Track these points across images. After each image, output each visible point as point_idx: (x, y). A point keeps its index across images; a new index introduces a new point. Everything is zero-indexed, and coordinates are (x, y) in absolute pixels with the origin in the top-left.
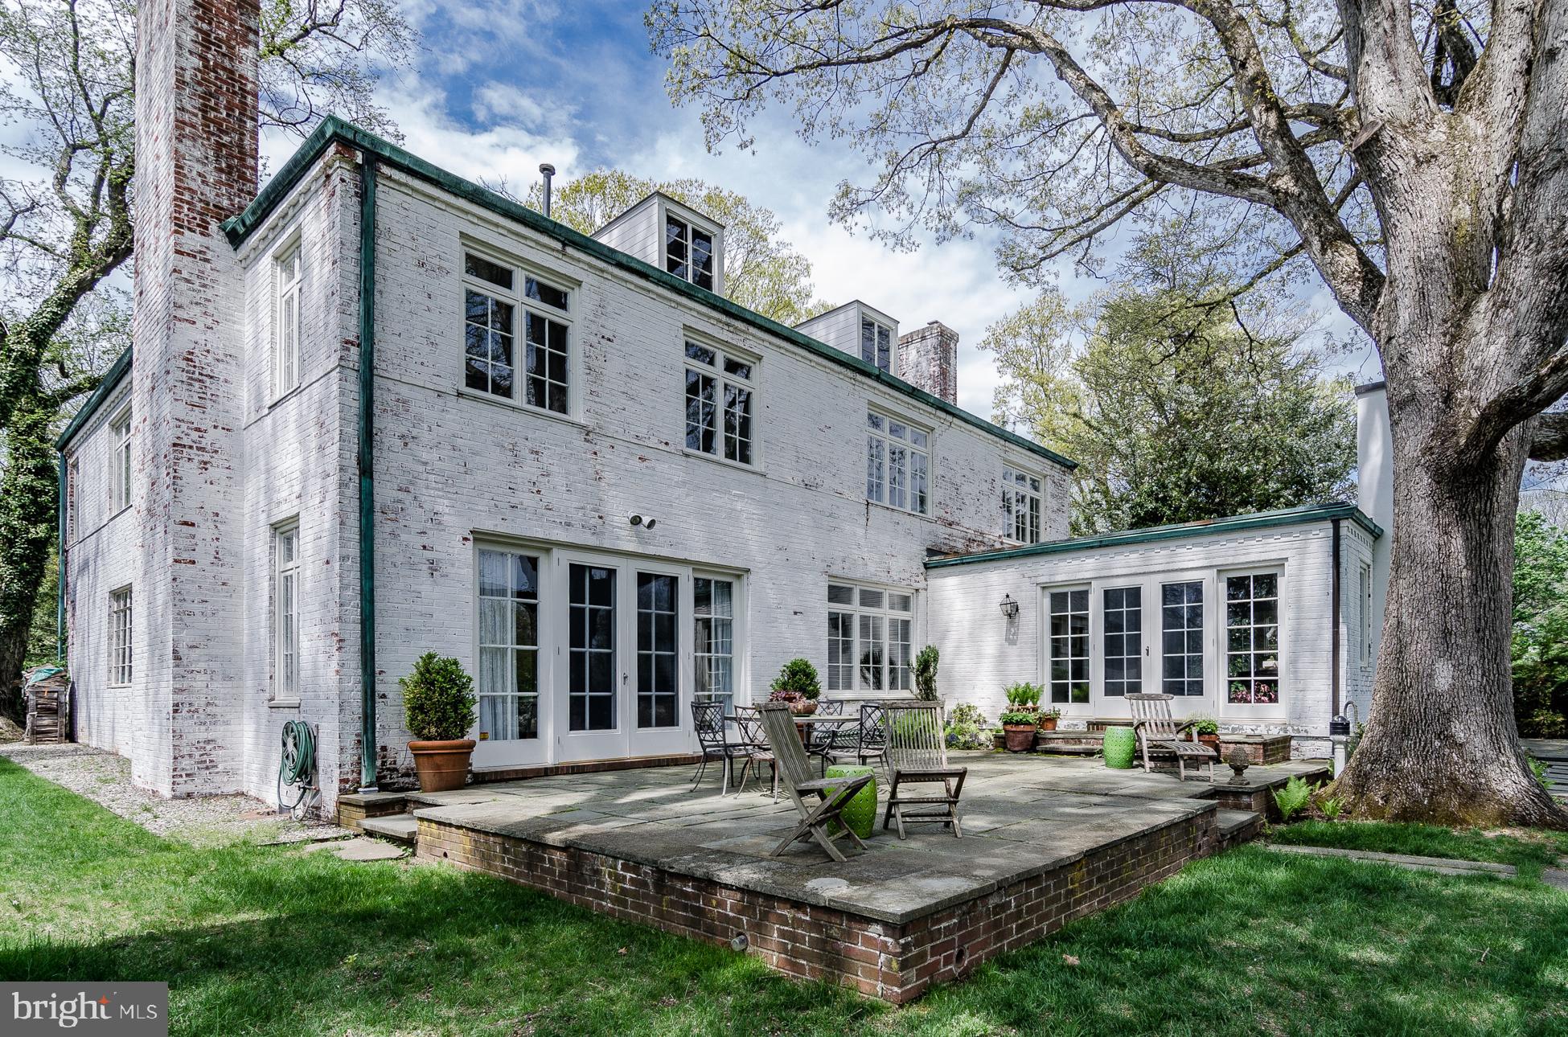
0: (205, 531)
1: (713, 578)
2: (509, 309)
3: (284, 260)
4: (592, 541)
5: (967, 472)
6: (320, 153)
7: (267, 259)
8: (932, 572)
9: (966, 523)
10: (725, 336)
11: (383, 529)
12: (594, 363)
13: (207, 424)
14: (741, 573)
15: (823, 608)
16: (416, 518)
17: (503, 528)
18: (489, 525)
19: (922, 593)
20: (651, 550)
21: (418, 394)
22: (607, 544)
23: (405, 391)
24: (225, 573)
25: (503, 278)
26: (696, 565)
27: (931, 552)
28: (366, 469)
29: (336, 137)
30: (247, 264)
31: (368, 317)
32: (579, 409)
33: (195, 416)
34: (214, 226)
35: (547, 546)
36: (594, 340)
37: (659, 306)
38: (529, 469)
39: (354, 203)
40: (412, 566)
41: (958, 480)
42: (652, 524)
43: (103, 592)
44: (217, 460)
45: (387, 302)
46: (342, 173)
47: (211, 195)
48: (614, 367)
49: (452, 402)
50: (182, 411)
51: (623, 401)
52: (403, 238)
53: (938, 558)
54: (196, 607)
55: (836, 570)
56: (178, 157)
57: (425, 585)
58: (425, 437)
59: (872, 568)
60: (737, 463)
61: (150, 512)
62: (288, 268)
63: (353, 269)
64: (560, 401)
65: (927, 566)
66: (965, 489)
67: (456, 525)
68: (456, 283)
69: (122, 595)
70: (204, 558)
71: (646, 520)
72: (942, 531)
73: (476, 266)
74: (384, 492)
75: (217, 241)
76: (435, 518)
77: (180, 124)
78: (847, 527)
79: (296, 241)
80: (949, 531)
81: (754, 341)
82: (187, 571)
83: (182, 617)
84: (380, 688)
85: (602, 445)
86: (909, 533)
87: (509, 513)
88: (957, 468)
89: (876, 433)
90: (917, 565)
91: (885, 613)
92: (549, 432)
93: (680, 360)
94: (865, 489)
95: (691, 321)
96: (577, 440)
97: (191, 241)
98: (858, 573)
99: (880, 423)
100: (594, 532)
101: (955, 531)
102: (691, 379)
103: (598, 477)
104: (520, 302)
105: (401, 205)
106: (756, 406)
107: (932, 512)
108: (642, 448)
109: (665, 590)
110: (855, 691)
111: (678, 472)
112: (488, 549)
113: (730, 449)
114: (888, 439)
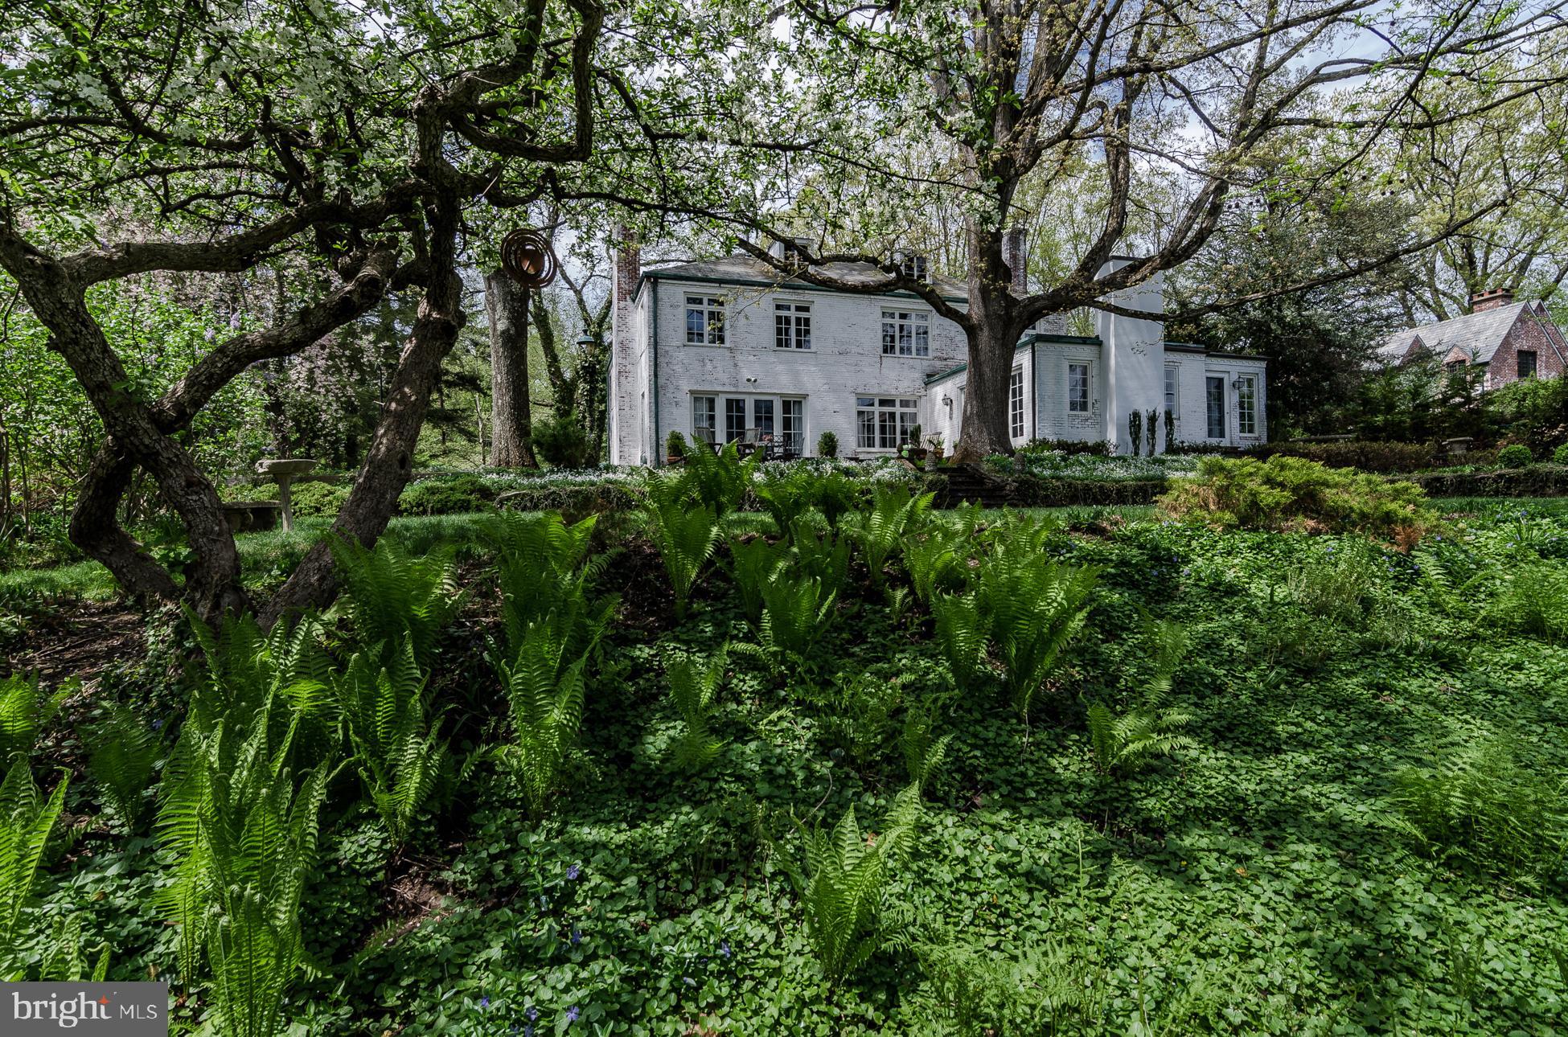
0: (626, 399)
1: (792, 399)
2: (702, 312)
3: (642, 306)
4: (735, 390)
6: (644, 280)
7: (638, 307)
8: (928, 386)
9: (958, 357)
10: (795, 297)
11: (661, 393)
12: (734, 324)
14: (805, 396)
15: (852, 409)
16: (671, 388)
17: (700, 389)
18: (694, 388)
19: (923, 398)
20: (759, 391)
21: (672, 349)
22: (741, 389)
25: (700, 302)
26: (781, 395)
27: (929, 375)
28: (656, 376)
29: (646, 276)
31: (656, 328)
32: (727, 344)
34: (628, 298)
35: (717, 393)
36: (734, 315)
37: (762, 294)
38: (709, 366)
39: (652, 294)
40: (670, 404)
42: (756, 381)
45: (662, 322)
46: (649, 285)
47: (627, 286)
48: (742, 323)
49: (683, 349)
51: (746, 334)
52: (666, 300)
53: (931, 379)
55: (860, 391)
56: (618, 278)
57: (674, 410)
58: (674, 362)
59: (885, 387)
60: (803, 350)
61: (615, 394)
62: (643, 309)
63: (652, 314)
64: (722, 340)
65: (926, 383)
66: (957, 338)
67: (685, 389)
68: (683, 308)
71: (753, 379)
72: (938, 364)
73: (691, 300)
74: (661, 381)
75: (629, 302)
76: (678, 388)
77: (619, 267)
78: (868, 369)
80: (944, 363)
81: (808, 296)
83: (621, 427)
84: (661, 442)
85: (738, 353)
86: (913, 367)
87: (703, 383)
88: (952, 328)
89: (889, 321)
90: (919, 383)
91: (898, 410)
92: (718, 352)
93: (772, 312)
94: (881, 350)
95: (776, 296)
96: (727, 353)
97: (622, 304)
98: (875, 391)
99: (892, 315)
100: (735, 386)
101: (949, 363)
102: (779, 319)
103: (736, 365)
104: (705, 308)
105: (667, 290)
106: (812, 323)
107: (931, 354)
108: (755, 350)
109: (769, 406)
110: (877, 449)
111: (772, 358)
112: (697, 397)
113: (799, 344)
114: (897, 322)
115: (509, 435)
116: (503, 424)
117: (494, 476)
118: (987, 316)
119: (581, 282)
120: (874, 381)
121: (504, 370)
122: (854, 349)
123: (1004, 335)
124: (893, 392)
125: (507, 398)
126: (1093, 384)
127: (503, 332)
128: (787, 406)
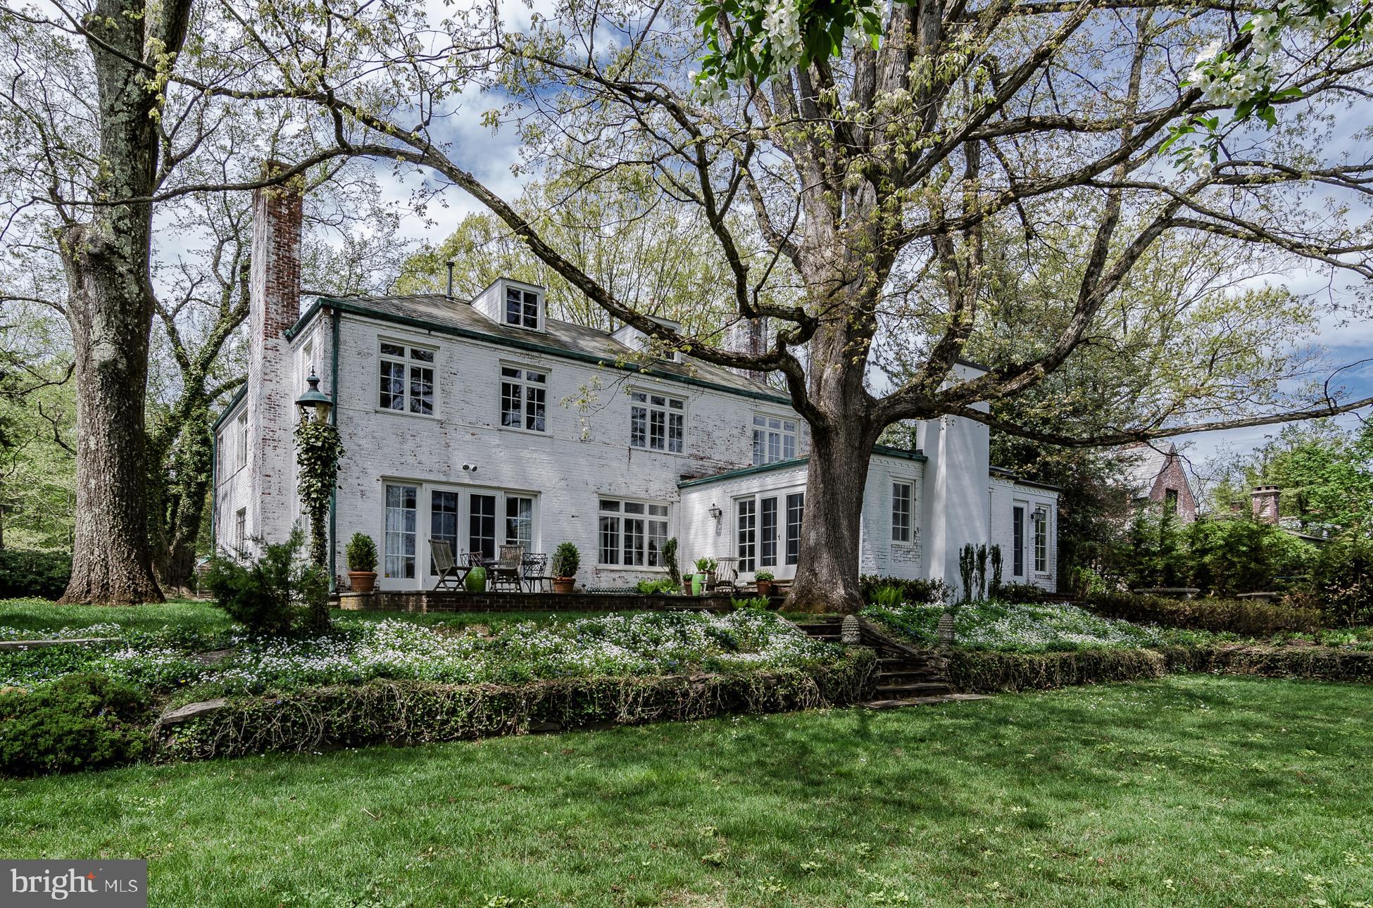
0: (274, 479)
1: (519, 497)
2: (402, 366)
3: (308, 350)
4: (443, 479)
5: (718, 423)
6: (317, 311)
7: (301, 349)
8: (683, 491)
9: (716, 457)
10: (526, 361)
11: (340, 477)
12: (446, 388)
13: (276, 428)
14: (537, 494)
15: (594, 514)
16: (355, 471)
17: (396, 474)
18: (389, 473)
19: (676, 505)
20: (477, 482)
21: (357, 414)
22: (452, 480)
23: (351, 413)
24: (283, 499)
25: (400, 352)
26: (507, 490)
27: (683, 477)
29: (323, 306)
30: (294, 349)
31: (335, 382)
32: (437, 414)
33: (272, 425)
34: (281, 334)
35: (420, 482)
36: (446, 375)
37: (485, 351)
38: (409, 445)
39: (330, 332)
40: (353, 493)
41: (710, 429)
42: (475, 469)
43: (234, 512)
44: (281, 444)
45: (344, 374)
46: (326, 319)
47: (279, 318)
48: (458, 387)
49: (373, 416)
50: (266, 423)
51: (463, 404)
52: (351, 343)
53: (688, 481)
54: (271, 515)
55: (603, 491)
56: (267, 303)
57: (359, 501)
58: (361, 434)
59: (633, 488)
60: (535, 432)
61: (254, 470)
62: (309, 353)
63: (329, 361)
64: (428, 408)
65: (680, 487)
66: (716, 434)
67: (375, 473)
68: (375, 358)
69: (242, 513)
70: (274, 492)
71: (472, 467)
72: (694, 464)
73: (385, 348)
74: (341, 461)
75: (282, 340)
76: (364, 471)
77: (268, 288)
78: (615, 464)
79: (311, 343)
80: (701, 463)
81: (545, 361)
82: (268, 498)
83: (265, 519)
84: (338, 549)
85: (450, 429)
86: (665, 465)
87: (400, 467)
88: (709, 421)
89: (639, 404)
90: (672, 486)
91: (646, 517)
92: (421, 425)
93: (497, 379)
94: (629, 440)
95: (504, 356)
96: (436, 428)
97: (271, 342)
98: (623, 492)
99: (643, 399)
100: (445, 474)
101: (706, 463)
102: (506, 388)
103: (447, 446)
104: (408, 362)
105: (351, 328)
106: (547, 397)
107: (686, 451)
108: (473, 428)
109: (489, 502)
110: (621, 566)
111: (495, 440)
112: (390, 483)
113: (530, 423)
114: (649, 407)
115: (108, 540)
116: (98, 520)
117: (131, 653)
118: (845, 417)
119: (173, 304)
120: (621, 480)
121: (103, 428)
122: (599, 437)
123: (861, 443)
124: (643, 495)
125: (108, 477)
126: (916, 507)
127: (105, 365)
128: (512, 507)
